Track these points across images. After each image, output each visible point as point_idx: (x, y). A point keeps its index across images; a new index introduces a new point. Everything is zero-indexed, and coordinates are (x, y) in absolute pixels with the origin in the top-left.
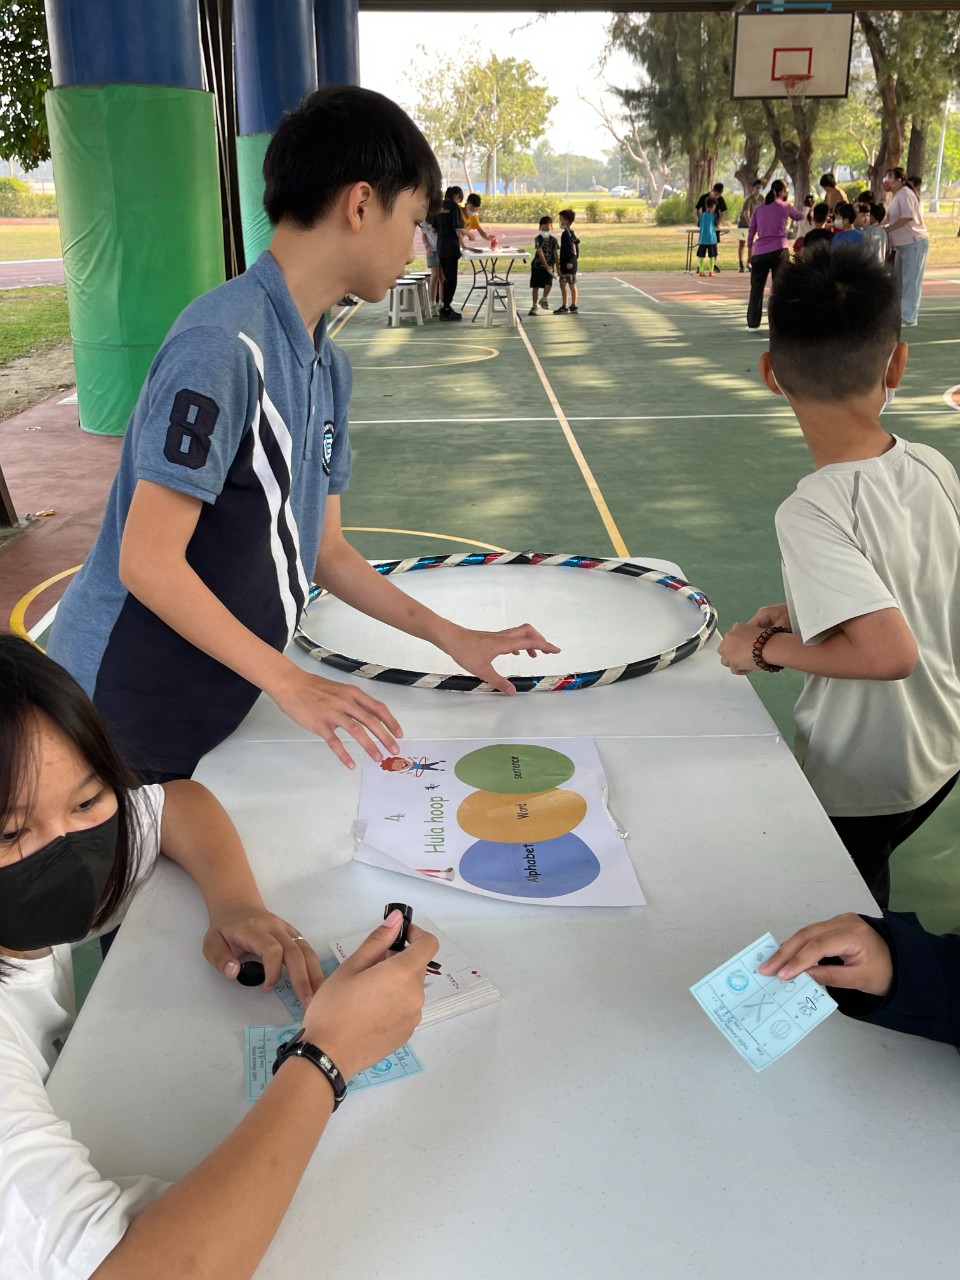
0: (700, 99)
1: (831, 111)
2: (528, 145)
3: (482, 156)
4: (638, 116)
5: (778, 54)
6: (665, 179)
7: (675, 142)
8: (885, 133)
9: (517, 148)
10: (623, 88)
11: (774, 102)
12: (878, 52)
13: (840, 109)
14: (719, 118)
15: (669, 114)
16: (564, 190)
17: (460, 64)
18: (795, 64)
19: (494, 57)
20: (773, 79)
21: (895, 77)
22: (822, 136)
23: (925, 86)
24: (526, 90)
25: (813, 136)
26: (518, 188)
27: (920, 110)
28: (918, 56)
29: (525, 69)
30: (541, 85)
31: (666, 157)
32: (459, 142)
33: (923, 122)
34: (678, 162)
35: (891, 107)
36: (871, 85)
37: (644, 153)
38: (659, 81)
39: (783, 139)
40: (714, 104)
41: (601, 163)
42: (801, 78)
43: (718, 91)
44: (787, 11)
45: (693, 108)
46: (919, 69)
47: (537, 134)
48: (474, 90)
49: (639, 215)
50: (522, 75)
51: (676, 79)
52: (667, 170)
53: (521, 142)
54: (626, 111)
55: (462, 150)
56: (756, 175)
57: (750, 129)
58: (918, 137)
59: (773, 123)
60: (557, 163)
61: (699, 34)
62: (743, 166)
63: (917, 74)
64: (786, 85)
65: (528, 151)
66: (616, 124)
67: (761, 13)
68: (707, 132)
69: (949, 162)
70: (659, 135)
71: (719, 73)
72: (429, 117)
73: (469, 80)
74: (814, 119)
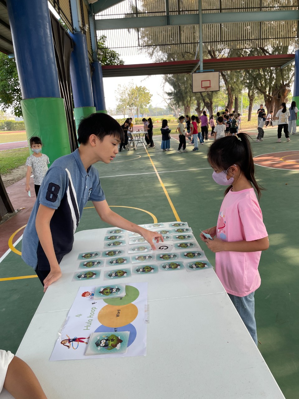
0: (185, 94)
1: (216, 94)
2: (146, 106)
3: (136, 109)
4: (171, 98)
5: (202, 82)
6: (179, 112)
7: (180, 103)
8: (229, 99)
9: (144, 107)
10: (168, 92)
11: (203, 93)
12: (226, 80)
13: (218, 94)
14: (190, 98)
15: (179, 97)
16: (156, 116)
17: (129, 89)
18: (206, 84)
19: (137, 86)
20: (202, 88)
21: (230, 86)
22: (215, 100)
23: (237, 87)
24: (145, 93)
25: (213, 100)
27: (236, 93)
28: (235, 81)
30: (148, 92)
31: (179, 107)
32: (130, 106)
33: (237, 96)
34: (182, 108)
35: (230, 93)
36: (225, 88)
37: (174, 106)
38: (175, 90)
39: (206, 101)
40: (189, 94)
41: (164, 109)
42: (208, 87)
43: (190, 91)
44: (204, 72)
45: (184, 95)
47: (148, 103)
48: (133, 94)
49: (174, 121)
50: (144, 90)
51: (180, 90)
52: (179, 110)
53: (145, 105)
54: (169, 97)
55: (130, 108)
56: (200, 110)
57: (198, 99)
58: (236, 99)
59: (203, 98)
60: (154, 110)
61: (184, 79)
62: (197, 108)
63: (235, 85)
64: (205, 89)
65: (147, 107)
66: (166, 100)
67: (197, 73)
68: (188, 101)
69: (244, 104)
70: (177, 102)
71: (189, 87)
72: (123, 101)
73: (131, 92)
74: (212, 96)
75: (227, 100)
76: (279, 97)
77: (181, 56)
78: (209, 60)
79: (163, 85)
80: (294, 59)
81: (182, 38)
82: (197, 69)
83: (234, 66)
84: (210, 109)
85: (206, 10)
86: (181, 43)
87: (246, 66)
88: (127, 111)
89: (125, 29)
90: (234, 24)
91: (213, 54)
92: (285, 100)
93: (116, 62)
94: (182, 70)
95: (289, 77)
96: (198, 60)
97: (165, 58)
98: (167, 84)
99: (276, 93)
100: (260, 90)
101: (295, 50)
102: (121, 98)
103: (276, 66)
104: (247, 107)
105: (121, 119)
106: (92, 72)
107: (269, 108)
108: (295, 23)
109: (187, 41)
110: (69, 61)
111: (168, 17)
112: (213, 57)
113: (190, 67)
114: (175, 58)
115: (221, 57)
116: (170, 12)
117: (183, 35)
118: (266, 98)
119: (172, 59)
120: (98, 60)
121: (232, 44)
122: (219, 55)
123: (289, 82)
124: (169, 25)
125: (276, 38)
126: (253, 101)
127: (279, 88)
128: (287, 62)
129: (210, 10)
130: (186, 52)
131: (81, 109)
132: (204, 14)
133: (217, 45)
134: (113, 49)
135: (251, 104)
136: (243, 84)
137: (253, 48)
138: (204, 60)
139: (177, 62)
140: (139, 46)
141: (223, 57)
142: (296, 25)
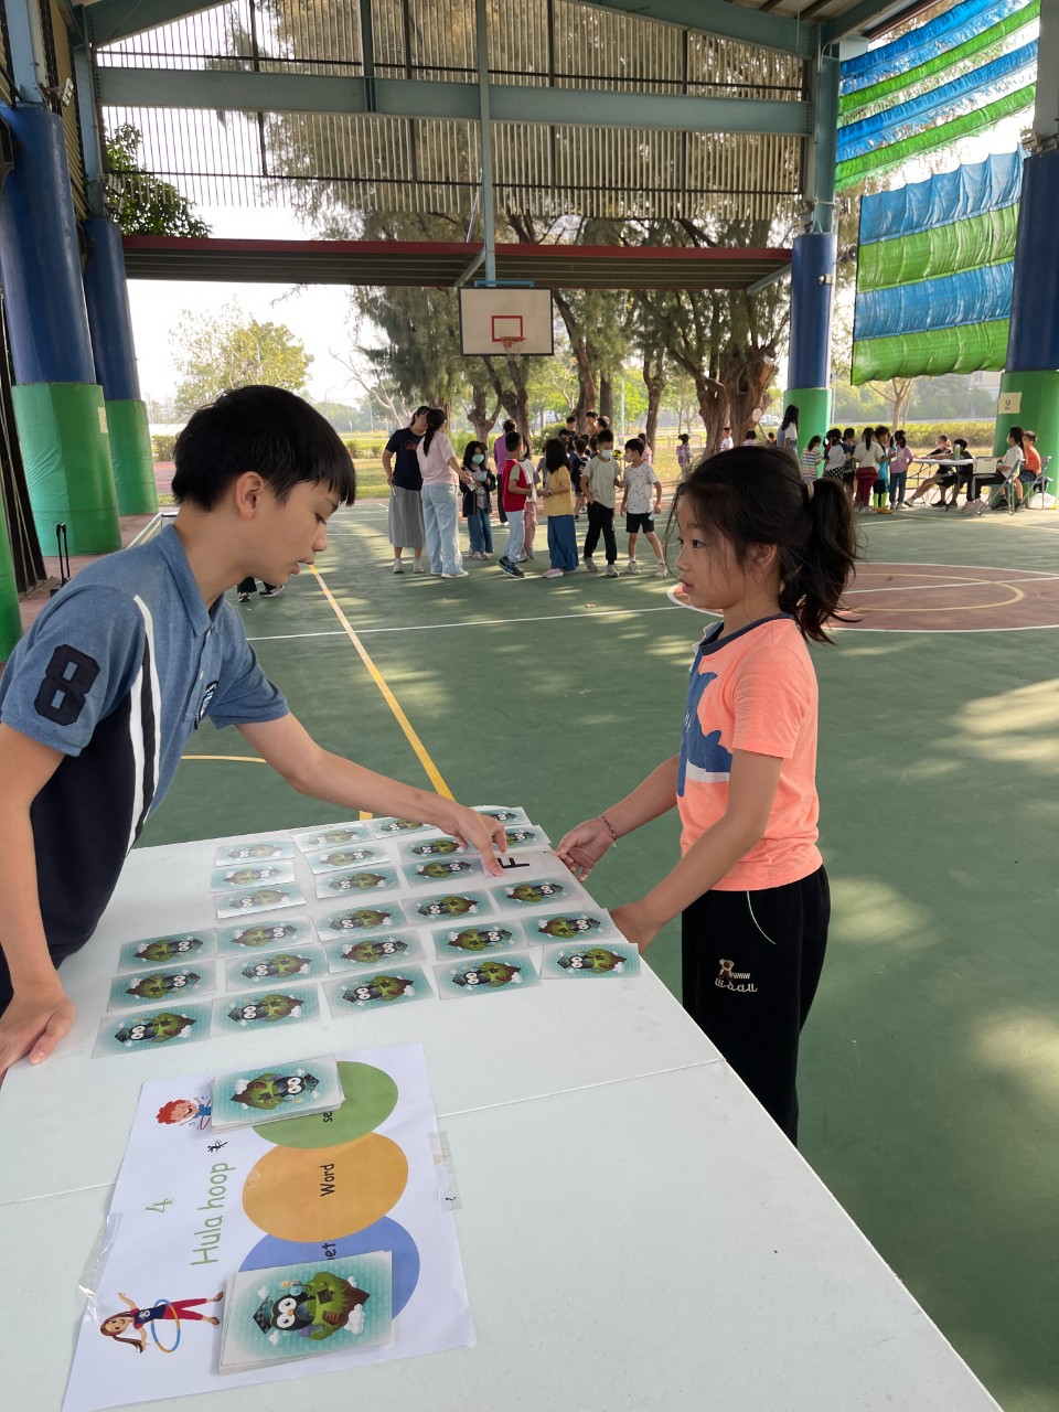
0: (432, 358)
1: (538, 367)
4: (383, 370)
5: (496, 320)
7: (415, 392)
8: (582, 384)
10: (367, 347)
11: (493, 359)
12: (570, 321)
13: (547, 365)
14: (449, 374)
15: (408, 369)
17: (225, 327)
18: (509, 328)
19: (254, 321)
20: (494, 340)
21: (585, 340)
22: (532, 386)
23: (608, 348)
24: (285, 349)
25: (527, 387)
27: (606, 366)
28: (599, 325)
29: (282, 333)
30: (298, 345)
31: (408, 404)
33: (609, 375)
35: (583, 363)
36: (567, 346)
37: (391, 401)
38: (397, 342)
39: (503, 389)
40: (445, 360)
41: (355, 409)
42: (516, 340)
43: (447, 351)
44: (498, 287)
45: (428, 364)
46: (602, 335)
48: (239, 349)
50: (280, 337)
51: (412, 342)
54: (372, 366)
57: (475, 380)
58: (606, 387)
59: (495, 377)
61: (426, 307)
62: (473, 411)
63: (601, 339)
64: (505, 346)
66: (365, 377)
67: (477, 288)
68: (441, 383)
69: (628, 406)
70: (402, 386)
71: (447, 337)
72: (200, 372)
73: (235, 341)
74: (525, 373)
75: (576, 391)
76: (744, 388)
77: (417, 224)
78: (511, 245)
79: (353, 323)
80: (790, 265)
81: (421, 161)
82: (474, 275)
83: (599, 276)
85: (503, 72)
86: (415, 180)
87: (638, 277)
89: (205, 112)
90: (597, 130)
91: (525, 230)
92: (761, 398)
93: (177, 229)
94: (420, 274)
95: (771, 324)
96: (477, 246)
97: (357, 231)
98: (367, 321)
99: (735, 375)
100: (683, 363)
101: (791, 236)
102: (194, 360)
103: (733, 287)
104: (637, 415)
106: (86, 255)
107: (713, 421)
108: (791, 145)
109: (440, 174)
111: (369, 83)
112: (527, 237)
113: (451, 265)
114: (393, 232)
115: (554, 241)
116: (378, 65)
117: (425, 152)
118: (703, 388)
119: (383, 236)
121: (591, 198)
122: (545, 235)
123: (774, 342)
124: (375, 111)
125: (725, 192)
126: (658, 396)
127: (744, 357)
128: (765, 276)
129: (516, 73)
130: (435, 214)
131: (42, 390)
132: (497, 85)
133: (540, 197)
134: (166, 179)
135: (653, 408)
136: (628, 338)
137: (659, 220)
138: (499, 246)
139: (401, 244)
140: (265, 175)
141: (562, 242)
142: (796, 150)
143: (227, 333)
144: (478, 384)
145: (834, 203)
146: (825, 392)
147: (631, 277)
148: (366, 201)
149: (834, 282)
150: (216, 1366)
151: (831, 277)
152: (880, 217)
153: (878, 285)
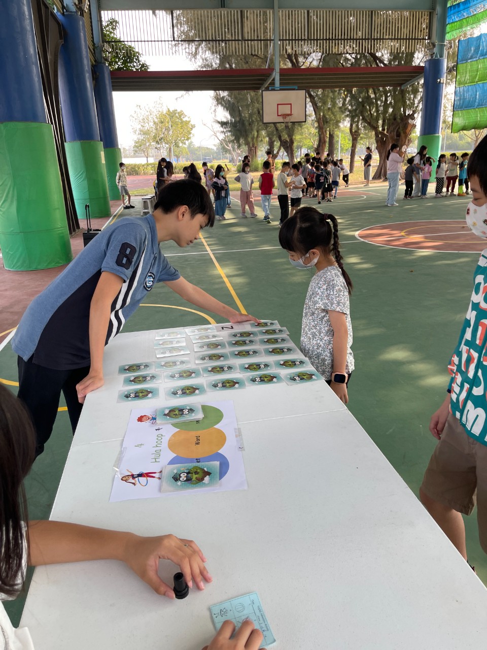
0: (250, 125)
1: (300, 128)
2: (185, 144)
3: (167, 148)
4: (227, 131)
5: (279, 106)
6: (238, 155)
7: (242, 141)
8: (320, 136)
9: (181, 145)
10: (220, 121)
11: (278, 124)
12: (315, 105)
13: (303, 127)
14: (258, 132)
15: (238, 130)
17: (155, 113)
18: (285, 110)
19: (169, 110)
20: (278, 116)
21: (322, 114)
22: (297, 137)
23: (333, 118)
24: (182, 122)
25: (294, 137)
26: (182, 160)
27: (331, 126)
28: (329, 107)
29: (181, 114)
30: (188, 120)
31: (239, 146)
32: (157, 142)
33: (333, 131)
34: (243, 148)
35: (321, 125)
36: (314, 117)
37: (230, 145)
38: (233, 117)
39: (283, 139)
40: (256, 126)
41: (213, 149)
42: (288, 115)
43: (257, 121)
44: (281, 90)
45: (247, 128)
46: (330, 111)
47: (188, 139)
48: (161, 123)
50: (180, 116)
51: (240, 118)
52: (239, 152)
53: (182, 142)
54: (222, 129)
55: (159, 146)
57: (270, 135)
58: (331, 137)
59: (279, 133)
60: (197, 150)
61: (247, 99)
62: (268, 149)
63: (329, 113)
64: (283, 118)
65: (185, 146)
66: (218, 134)
67: (271, 90)
68: (254, 136)
69: (342, 145)
70: (235, 138)
71: (257, 114)
72: (144, 134)
73: (160, 118)
74: (293, 131)
75: (317, 138)
76: (398, 135)
77: (244, 60)
78: (288, 69)
79: (213, 108)
80: (423, 74)
81: (245, 30)
82: (269, 85)
83: (329, 83)
84: (289, 152)
86: (243, 40)
87: (348, 82)
88: (152, 152)
89: (147, 11)
90: (329, 11)
91: (294, 61)
92: (407, 141)
93: (135, 67)
94: (245, 84)
95: (413, 103)
96: (271, 70)
97: (216, 64)
98: (220, 108)
99: (394, 129)
100: (369, 124)
101: (424, 60)
102: (141, 128)
103: (395, 85)
104: (347, 150)
105: (143, 164)
106: (94, 82)
107: (383, 152)
108: (424, 16)
109: (254, 36)
110: (57, 60)
112: (295, 65)
113: (259, 80)
114: (232, 64)
115: (308, 66)
117: (248, 24)
118: (379, 136)
119: (227, 66)
120: (103, 61)
121: (326, 44)
122: (304, 63)
123: (414, 112)
124: (224, 7)
125: (392, 39)
126: (357, 140)
127: (398, 120)
128: (411, 80)
130: (252, 54)
131: (77, 144)
133: (302, 45)
134: (129, 44)
135: (354, 146)
136: (343, 112)
137: (359, 53)
138: (282, 70)
139: (236, 70)
140: (174, 40)
141: (312, 66)
142: (427, 17)
143: (156, 115)
144: (271, 136)
145: (445, 44)
146: (439, 137)
147: (344, 82)
148: (220, 49)
149: (445, 82)
150: (160, 490)
151: (443, 80)
152: (469, 50)
153: (466, 83)
